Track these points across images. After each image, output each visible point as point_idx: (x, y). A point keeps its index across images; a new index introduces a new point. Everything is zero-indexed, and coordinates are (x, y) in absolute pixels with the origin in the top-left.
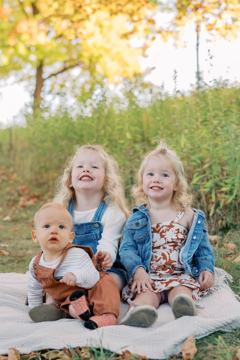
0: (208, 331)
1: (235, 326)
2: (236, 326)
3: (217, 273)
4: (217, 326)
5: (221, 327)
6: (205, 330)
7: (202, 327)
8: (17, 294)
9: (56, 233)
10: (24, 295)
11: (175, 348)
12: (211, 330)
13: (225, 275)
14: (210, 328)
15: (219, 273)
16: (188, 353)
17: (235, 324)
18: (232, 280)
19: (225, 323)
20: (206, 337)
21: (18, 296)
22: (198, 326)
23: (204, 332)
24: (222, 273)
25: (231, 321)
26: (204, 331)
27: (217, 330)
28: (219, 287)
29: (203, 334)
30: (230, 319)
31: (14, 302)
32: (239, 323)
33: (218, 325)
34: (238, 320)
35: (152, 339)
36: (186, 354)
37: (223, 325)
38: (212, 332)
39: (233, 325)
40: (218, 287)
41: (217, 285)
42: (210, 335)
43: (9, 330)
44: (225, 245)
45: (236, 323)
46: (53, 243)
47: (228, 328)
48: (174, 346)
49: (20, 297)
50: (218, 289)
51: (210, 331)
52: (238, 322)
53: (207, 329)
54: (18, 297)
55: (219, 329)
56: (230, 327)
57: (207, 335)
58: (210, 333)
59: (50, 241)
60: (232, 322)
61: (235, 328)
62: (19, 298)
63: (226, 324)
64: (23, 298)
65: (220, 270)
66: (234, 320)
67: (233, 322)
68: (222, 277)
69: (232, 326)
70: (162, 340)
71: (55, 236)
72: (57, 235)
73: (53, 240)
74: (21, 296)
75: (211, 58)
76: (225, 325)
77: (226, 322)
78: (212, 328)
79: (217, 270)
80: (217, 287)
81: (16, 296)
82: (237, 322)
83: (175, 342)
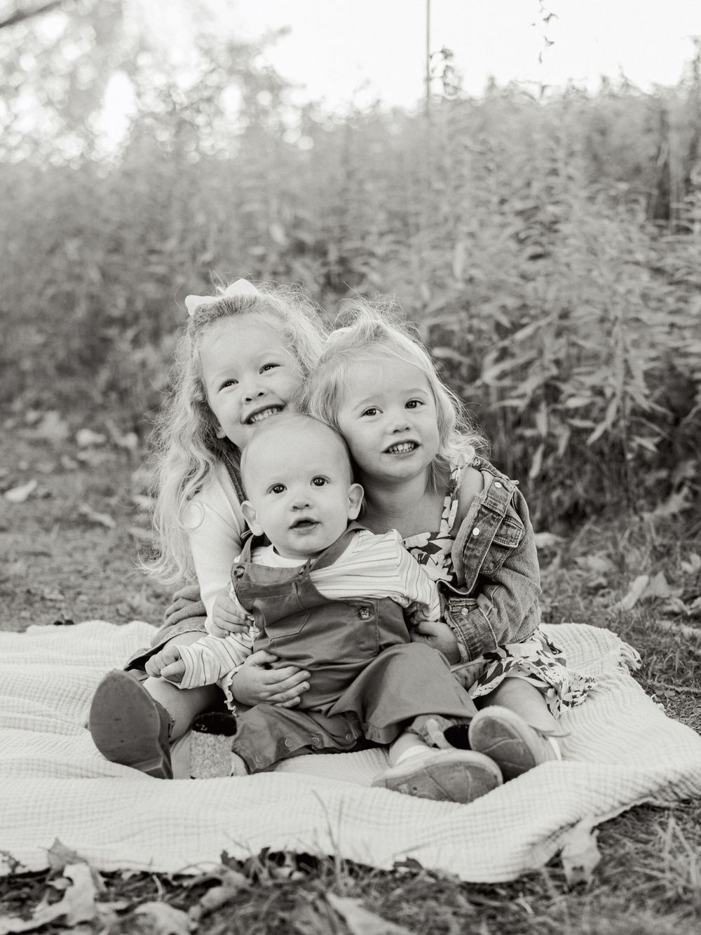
0: (616, 804)
1: (686, 791)
2: (689, 790)
3: (597, 642)
4: (640, 789)
5: (651, 794)
6: (610, 801)
7: (600, 794)
8: (36, 693)
9: (307, 505)
10: (57, 694)
11: (530, 852)
12: (626, 801)
13: (621, 649)
14: (621, 794)
15: (603, 640)
16: (578, 865)
17: (687, 787)
18: (639, 661)
19: (661, 781)
20: (613, 821)
21: (40, 698)
22: (590, 790)
23: (606, 808)
24: (610, 642)
25: (679, 777)
26: (605, 803)
27: (639, 803)
28: (611, 681)
29: (604, 813)
30: (676, 772)
31: (25, 716)
32: (696, 783)
33: (643, 787)
34: (695, 775)
35: (464, 828)
36: (574, 869)
37: (655, 788)
38: (627, 808)
39: (682, 790)
40: (608, 681)
41: (605, 675)
42: (623, 815)
43: (36, 801)
44: (580, 560)
45: (689, 783)
46: (301, 534)
47: (668, 798)
48: (529, 847)
49: (45, 701)
50: (609, 686)
51: (623, 804)
52: (696, 779)
53: (614, 798)
54: (41, 700)
55: (645, 800)
56: (672, 795)
57: (615, 814)
58: (621, 810)
59: (295, 529)
60: (680, 781)
61: (685, 797)
62: (43, 702)
63: (665, 784)
64: (56, 702)
65: (605, 634)
66: (687, 775)
67: (683, 780)
68: (612, 652)
69: (677, 790)
70: (494, 830)
71: (305, 514)
72: (311, 509)
73: (304, 525)
74: (48, 696)
75: (547, 19)
76: (662, 790)
77: (665, 779)
78: (630, 797)
79: (596, 635)
80: (604, 680)
81: (34, 697)
82: (693, 780)
83: (533, 835)
